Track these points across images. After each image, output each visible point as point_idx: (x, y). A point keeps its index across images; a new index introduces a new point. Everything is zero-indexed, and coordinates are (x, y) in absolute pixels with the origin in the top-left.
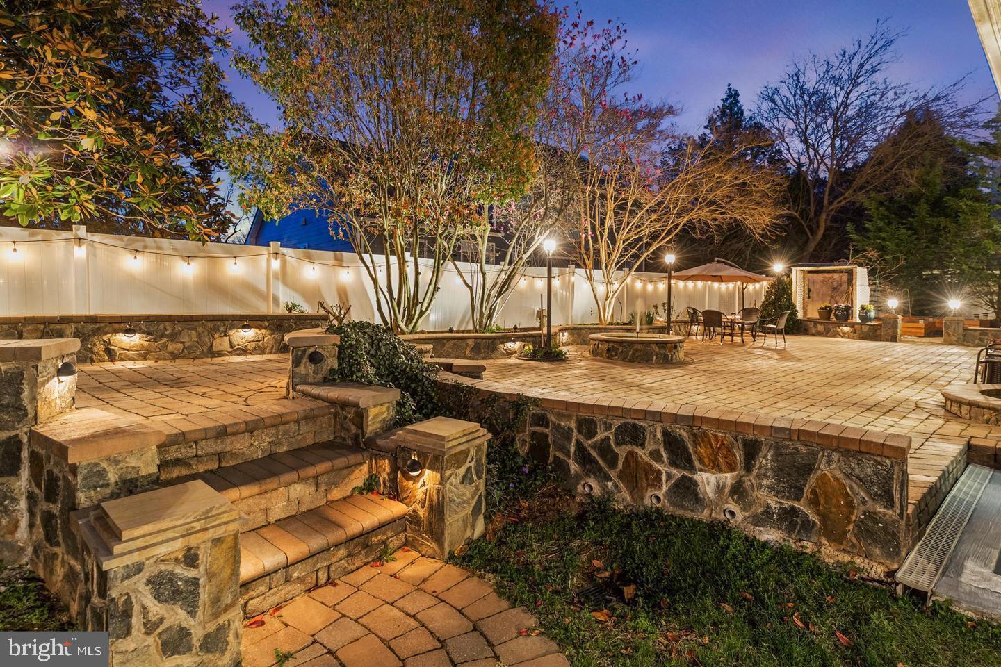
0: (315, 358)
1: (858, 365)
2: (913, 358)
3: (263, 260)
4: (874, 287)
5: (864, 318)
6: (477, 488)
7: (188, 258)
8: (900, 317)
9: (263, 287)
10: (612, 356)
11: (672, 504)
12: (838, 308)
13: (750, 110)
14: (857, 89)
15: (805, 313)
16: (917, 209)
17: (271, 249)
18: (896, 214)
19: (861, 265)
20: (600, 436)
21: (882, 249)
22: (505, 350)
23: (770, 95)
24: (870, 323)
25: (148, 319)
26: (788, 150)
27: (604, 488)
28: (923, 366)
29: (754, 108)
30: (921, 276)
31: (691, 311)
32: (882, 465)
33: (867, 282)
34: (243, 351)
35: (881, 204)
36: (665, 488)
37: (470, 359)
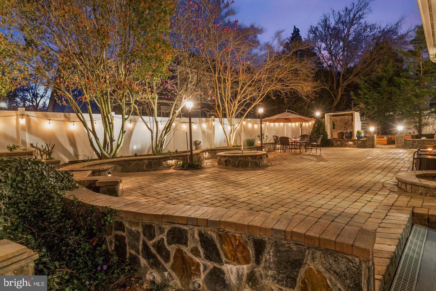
1: (355, 162)
2: (382, 156)
4: (363, 122)
5: (359, 137)
8: (375, 136)
9: (14, 135)
10: (227, 164)
11: (209, 288)
12: (346, 133)
13: (305, 39)
14: (353, 27)
15: (332, 136)
16: (381, 83)
18: (373, 86)
19: (357, 111)
20: (157, 238)
21: (367, 103)
22: (167, 165)
23: (314, 30)
24: (361, 139)
26: (323, 57)
27: (163, 276)
28: (387, 160)
29: (306, 37)
30: (384, 116)
31: (275, 138)
32: (352, 263)
33: (359, 119)
35: (366, 82)
36: (203, 276)
37: (146, 171)
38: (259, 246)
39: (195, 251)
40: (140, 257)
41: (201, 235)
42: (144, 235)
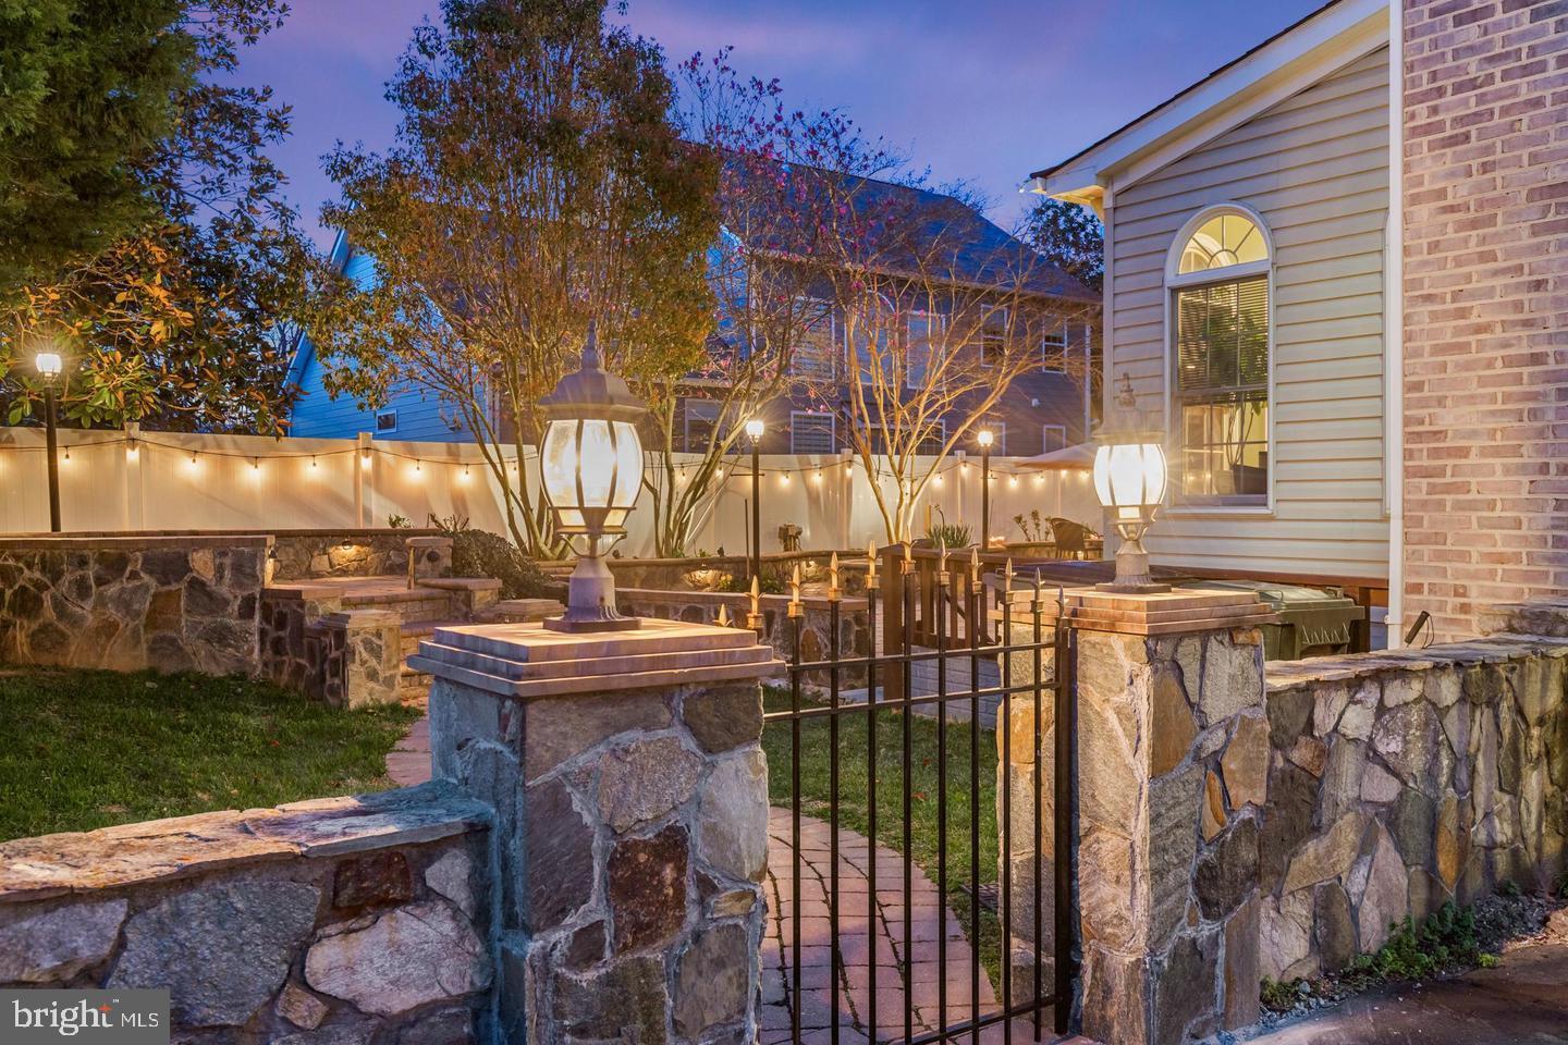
0: (433, 557)
3: (350, 457)
7: (255, 459)
17: (361, 443)
22: (691, 579)
34: (344, 572)
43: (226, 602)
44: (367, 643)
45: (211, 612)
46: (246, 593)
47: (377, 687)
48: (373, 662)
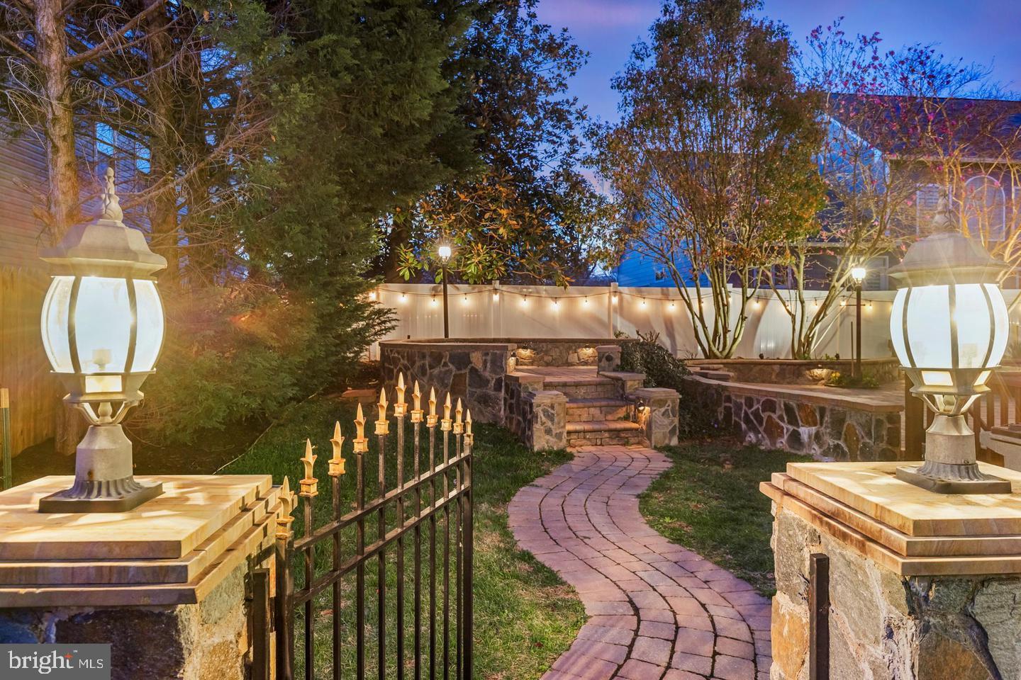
0: (609, 359)
3: (606, 297)
6: (673, 422)
7: (555, 299)
9: (605, 319)
11: (790, 446)
17: (612, 289)
20: (755, 407)
22: (812, 376)
25: (534, 341)
27: (757, 437)
34: (586, 363)
36: (786, 437)
37: (775, 383)
38: (822, 411)
39: (781, 418)
40: (742, 423)
41: (785, 405)
42: (746, 405)
43: (488, 381)
44: (545, 411)
45: (480, 387)
46: (498, 377)
47: (551, 439)
48: (549, 424)
